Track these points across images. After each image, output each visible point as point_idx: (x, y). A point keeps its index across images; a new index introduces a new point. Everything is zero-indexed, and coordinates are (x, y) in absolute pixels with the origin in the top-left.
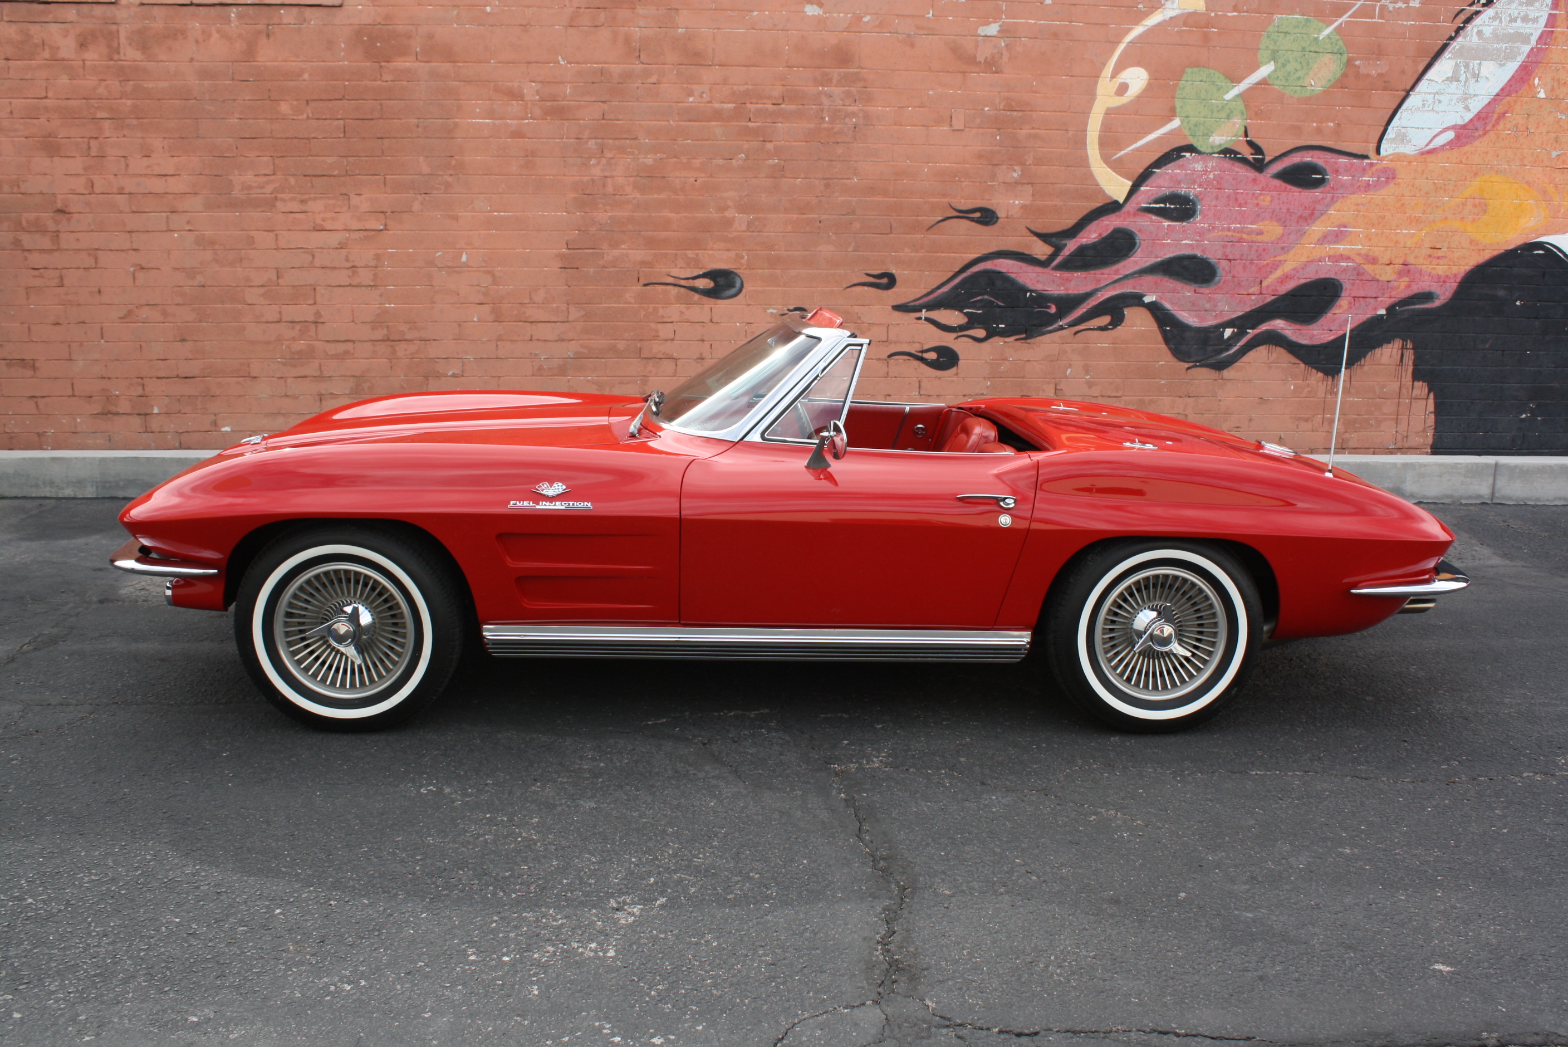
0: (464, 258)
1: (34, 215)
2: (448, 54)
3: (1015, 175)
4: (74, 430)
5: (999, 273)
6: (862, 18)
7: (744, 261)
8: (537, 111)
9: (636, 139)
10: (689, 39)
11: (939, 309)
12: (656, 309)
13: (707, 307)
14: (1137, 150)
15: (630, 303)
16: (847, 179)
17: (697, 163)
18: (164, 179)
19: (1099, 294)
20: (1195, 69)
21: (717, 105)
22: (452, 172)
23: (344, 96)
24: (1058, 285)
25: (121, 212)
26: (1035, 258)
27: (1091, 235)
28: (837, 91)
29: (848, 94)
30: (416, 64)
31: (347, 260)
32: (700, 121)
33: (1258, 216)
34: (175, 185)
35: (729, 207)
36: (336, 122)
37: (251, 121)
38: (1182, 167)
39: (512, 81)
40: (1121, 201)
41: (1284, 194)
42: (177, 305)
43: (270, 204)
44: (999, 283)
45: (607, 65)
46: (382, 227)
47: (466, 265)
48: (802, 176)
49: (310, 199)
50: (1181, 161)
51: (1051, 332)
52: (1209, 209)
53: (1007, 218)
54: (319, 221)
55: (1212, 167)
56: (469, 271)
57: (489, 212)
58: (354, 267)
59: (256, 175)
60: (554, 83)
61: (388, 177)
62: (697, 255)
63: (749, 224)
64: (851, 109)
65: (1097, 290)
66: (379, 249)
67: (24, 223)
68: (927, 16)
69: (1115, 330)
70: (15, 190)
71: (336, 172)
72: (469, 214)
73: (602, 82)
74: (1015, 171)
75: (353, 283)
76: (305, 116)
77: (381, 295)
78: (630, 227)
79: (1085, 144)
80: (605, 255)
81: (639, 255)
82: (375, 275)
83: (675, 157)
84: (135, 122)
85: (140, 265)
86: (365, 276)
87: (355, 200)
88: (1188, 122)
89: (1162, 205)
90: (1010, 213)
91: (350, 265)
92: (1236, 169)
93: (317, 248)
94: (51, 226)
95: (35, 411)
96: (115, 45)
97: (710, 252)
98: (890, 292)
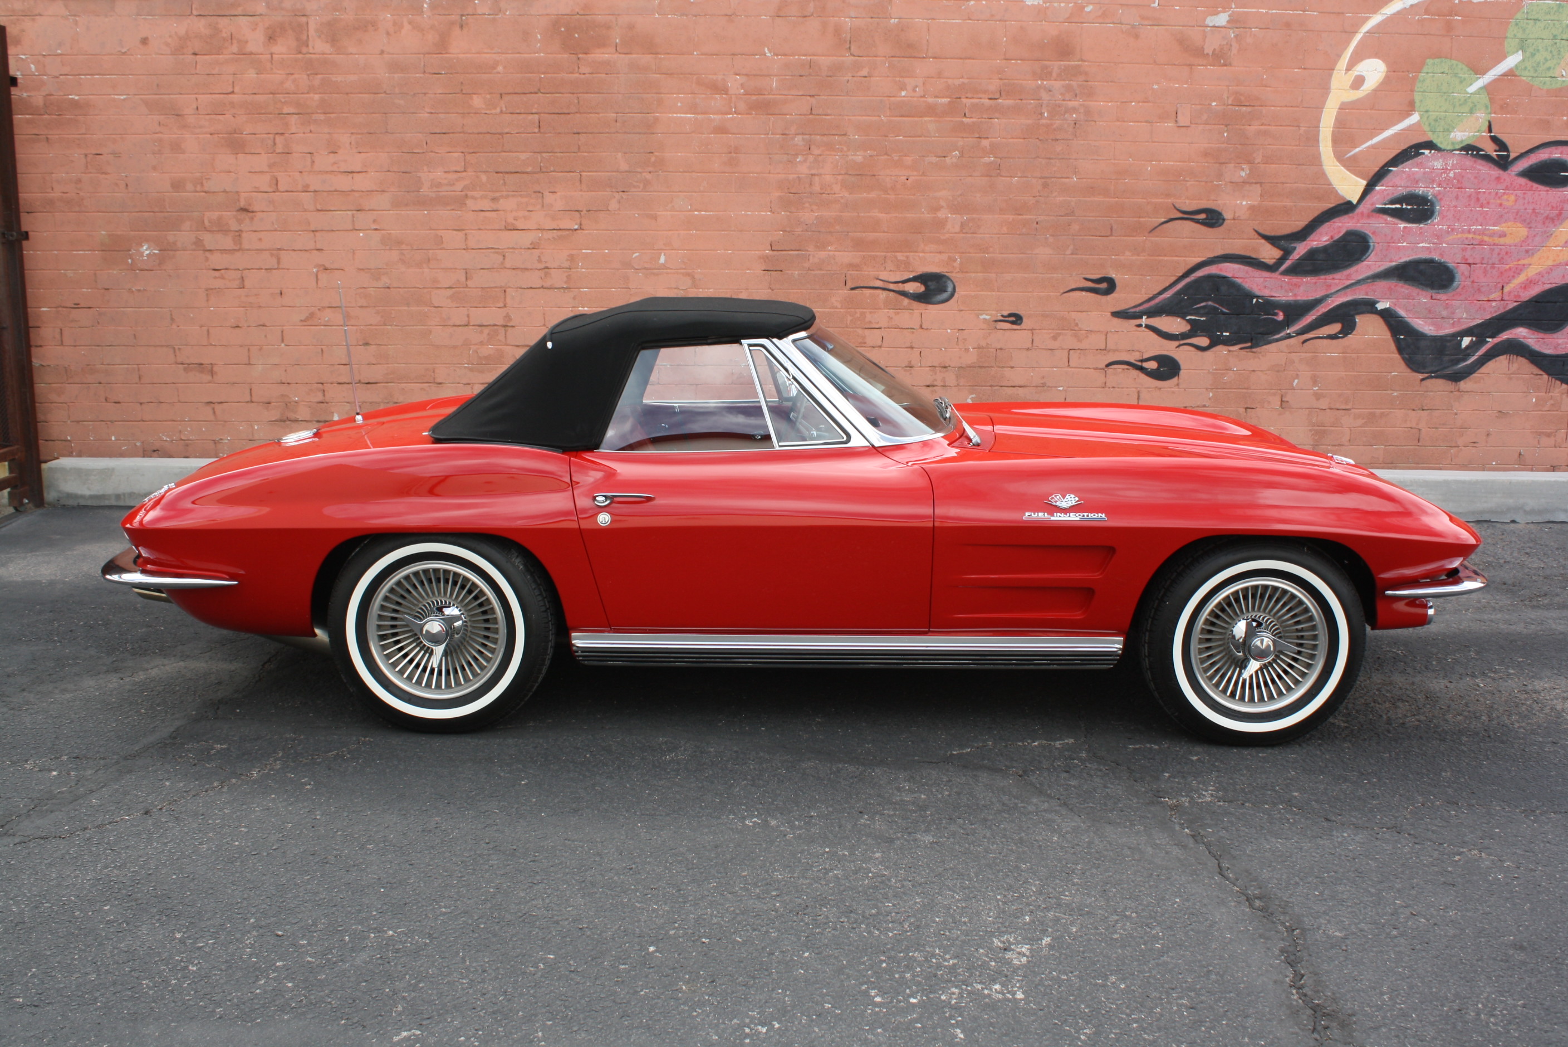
0: (662, 260)
1: (217, 213)
2: (650, 46)
3: (1243, 174)
4: (251, 438)
5: (1225, 277)
6: (1084, 7)
7: (957, 264)
8: (742, 106)
9: (845, 135)
10: (902, 30)
11: (1161, 316)
12: (863, 314)
13: (917, 312)
14: (1373, 147)
15: (836, 308)
16: (1068, 178)
17: (908, 160)
18: (351, 175)
19: (1329, 300)
20: (1437, 60)
21: (930, 100)
22: (651, 169)
23: (539, 90)
24: (1286, 291)
25: (305, 211)
26: (1263, 262)
27: (1322, 238)
28: (1057, 85)
29: (1068, 88)
30: (616, 56)
31: (540, 261)
32: (913, 117)
33: (1501, 216)
34: (362, 182)
35: (942, 207)
36: (531, 117)
37: (442, 116)
38: (1420, 165)
39: (715, 74)
40: (1355, 202)
41: (1530, 193)
42: (361, 307)
43: (460, 202)
44: (1224, 289)
45: (815, 58)
46: (576, 227)
47: (664, 267)
48: (1019, 175)
49: (502, 197)
50: (1419, 159)
51: (1277, 340)
52: (1448, 210)
53: (1234, 219)
54: (510, 220)
55: (1453, 165)
56: (667, 273)
57: (690, 211)
58: (547, 268)
59: (446, 172)
60: (761, 76)
61: (583, 174)
62: (907, 257)
63: (963, 225)
64: (1071, 104)
65: (1327, 296)
66: (573, 249)
67: (206, 223)
68: (1152, 5)
69: (1346, 338)
70: (199, 188)
71: (529, 169)
72: (669, 213)
73: (810, 75)
74: (1243, 169)
75: (545, 286)
76: (498, 110)
77: (574, 298)
78: (838, 228)
79: (1318, 141)
80: (811, 258)
81: (846, 257)
82: (569, 277)
83: (886, 154)
84: (322, 117)
85: (323, 265)
86: (558, 278)
87: (549, 198)
88: (1428, 117)
89: (1398, 206)
90: (1237, 215)
91: (542, 266)
92: (1479, 167)
93: (508, 248)
94: (234, 226)
95: (212, 418)
96: (305, 37)
97: (921, 255)
98: (1109, 297)
